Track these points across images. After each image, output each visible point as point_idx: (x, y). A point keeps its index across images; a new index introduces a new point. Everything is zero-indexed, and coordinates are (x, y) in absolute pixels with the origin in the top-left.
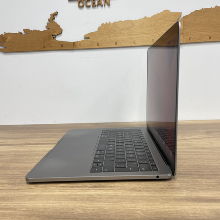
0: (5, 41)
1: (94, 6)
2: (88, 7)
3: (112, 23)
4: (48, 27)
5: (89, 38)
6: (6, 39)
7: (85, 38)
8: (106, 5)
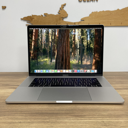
0: (32, 20)
1: (88, 1)
2: (84, 1)
3: (98, 12)
4: (59, 13)
5: (84, 20)
6: (33, 19)
7: (82, 20)
8: (95, 1)
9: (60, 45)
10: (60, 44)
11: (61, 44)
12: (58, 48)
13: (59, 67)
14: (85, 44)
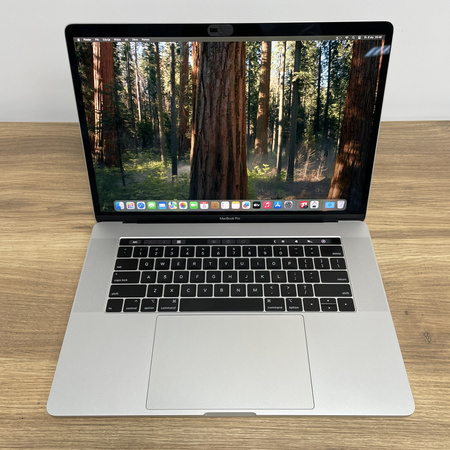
9: (208, 111)
10: (208, 103)
11: (211, 104)
12: (201, 121)
13: (205, 192)
14: (308, 104)
